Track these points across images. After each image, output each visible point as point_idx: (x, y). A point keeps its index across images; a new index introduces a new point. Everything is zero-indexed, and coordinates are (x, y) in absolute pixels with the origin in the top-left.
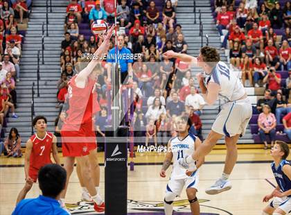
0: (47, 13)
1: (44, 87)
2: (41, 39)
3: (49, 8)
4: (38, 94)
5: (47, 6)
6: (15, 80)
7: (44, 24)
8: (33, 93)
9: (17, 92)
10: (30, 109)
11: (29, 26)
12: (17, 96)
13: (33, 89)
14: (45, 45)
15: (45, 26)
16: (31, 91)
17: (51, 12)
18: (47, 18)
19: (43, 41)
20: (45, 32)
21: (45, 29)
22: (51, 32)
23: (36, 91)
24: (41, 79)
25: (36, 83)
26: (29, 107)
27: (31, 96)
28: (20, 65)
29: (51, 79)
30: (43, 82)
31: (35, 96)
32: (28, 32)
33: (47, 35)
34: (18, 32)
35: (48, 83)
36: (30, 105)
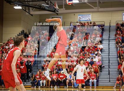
26: (107, 70)
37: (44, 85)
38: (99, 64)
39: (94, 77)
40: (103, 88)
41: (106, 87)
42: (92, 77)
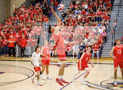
0: (119, 8)
1: (117, 35)
2: (116, 18)
3: (120, 6)
4: (115, 38)
5: (119, 6)
6: (106, 33)
7: (117, 12)
8: (113, 38)
9: (107, 37)
10: (111, 44)
11: (112, 13)
12: (107, 39)
13: (112, 36)
14: (118, 20)
15: (118, 13)
16: (112, 37)
17: (120, 8)
18: (119, 10)
19: (117, 18)
20: (118, 15)
21: (118, 14)
22: (120, 15)
23: (114, 37)
24: (116, 32)
25: (114, 34)
26: (111, 43)
27: (112, 39)
28: (109, 27)
29: (119, 33)
30: (117, 34)
31: (113, 39)
32: (112, 15)
33: (119, 16)
34: (108, 15)
35: (118, 34)
36: (111, 42)
37: (53, 56)
38: (104, 34)
39: (96, 49)
40: (105, 59)
41: (107, 58)
42: (95, 49)
